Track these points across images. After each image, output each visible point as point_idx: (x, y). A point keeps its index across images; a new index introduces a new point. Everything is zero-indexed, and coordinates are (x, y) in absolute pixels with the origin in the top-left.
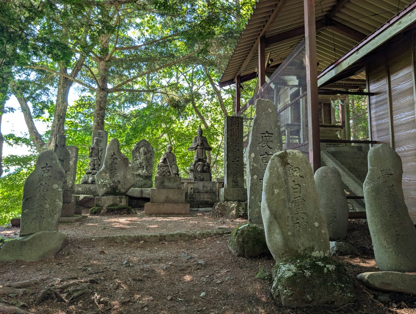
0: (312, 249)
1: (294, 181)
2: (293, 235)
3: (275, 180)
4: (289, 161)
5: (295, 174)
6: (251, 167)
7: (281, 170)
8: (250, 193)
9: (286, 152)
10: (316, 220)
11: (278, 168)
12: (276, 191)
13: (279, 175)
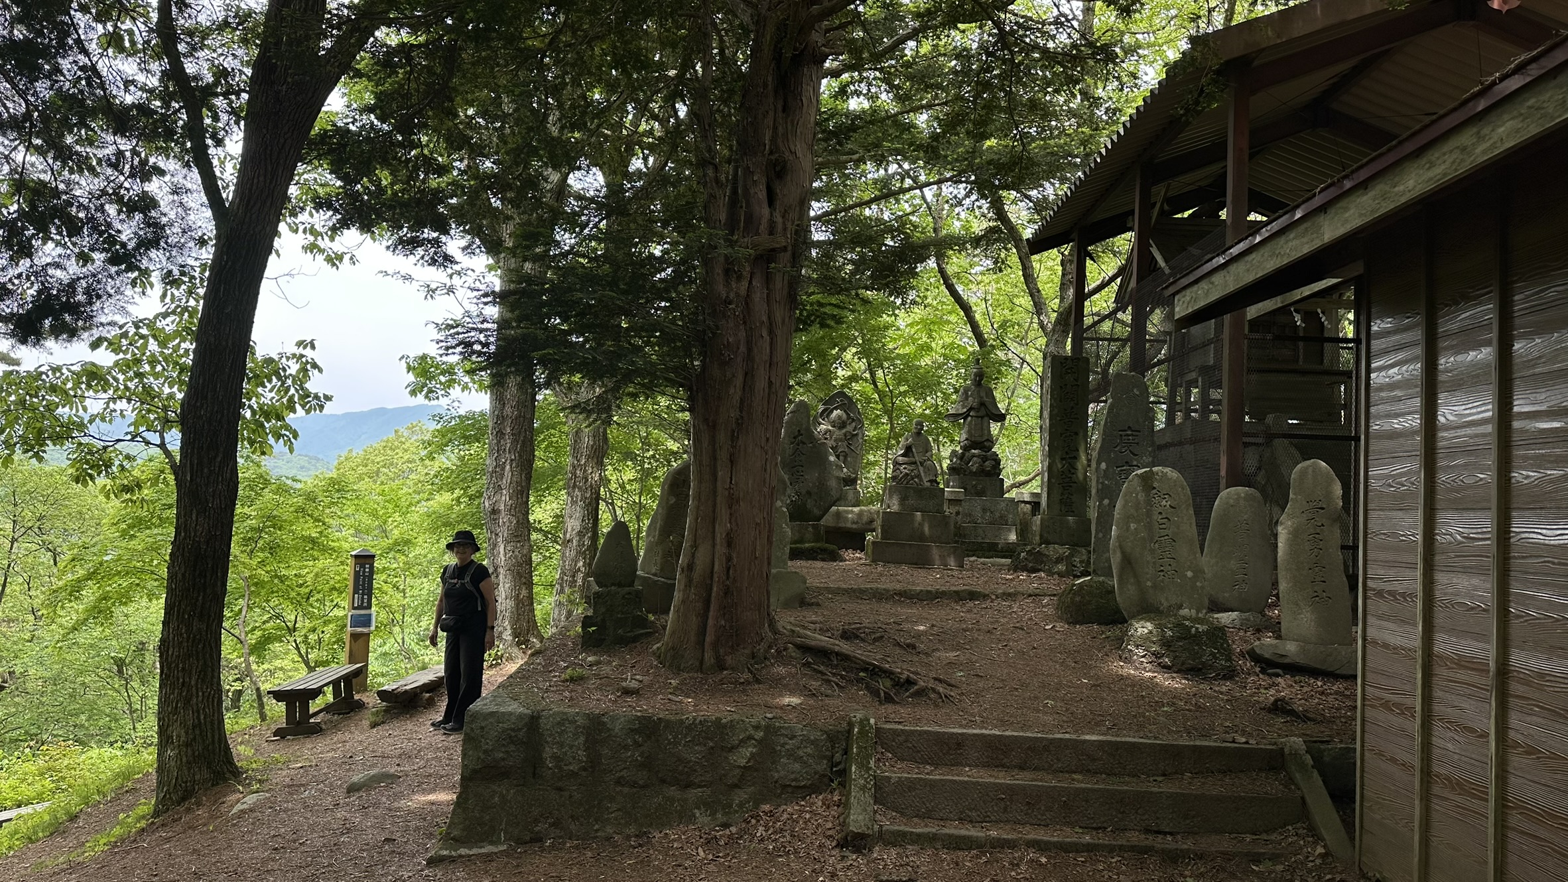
0: (1180, 607)
1: (1160, 513)
2: (1155, 587)
3: (1132, 511)
4: (1156, 484)
5: (1164, 503)
6: (1100, 486)
7: (1141, 497)
8: (1097, 528)
9: (1151, 470)
10: (1189, 568)
11: (1137, 495)
12: (1133, 526)
13: (1139, 503)
